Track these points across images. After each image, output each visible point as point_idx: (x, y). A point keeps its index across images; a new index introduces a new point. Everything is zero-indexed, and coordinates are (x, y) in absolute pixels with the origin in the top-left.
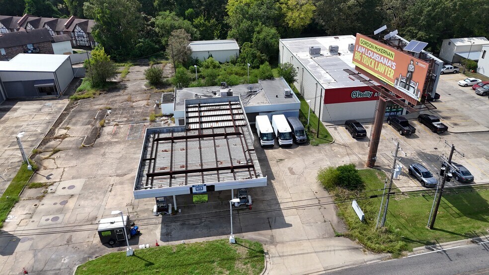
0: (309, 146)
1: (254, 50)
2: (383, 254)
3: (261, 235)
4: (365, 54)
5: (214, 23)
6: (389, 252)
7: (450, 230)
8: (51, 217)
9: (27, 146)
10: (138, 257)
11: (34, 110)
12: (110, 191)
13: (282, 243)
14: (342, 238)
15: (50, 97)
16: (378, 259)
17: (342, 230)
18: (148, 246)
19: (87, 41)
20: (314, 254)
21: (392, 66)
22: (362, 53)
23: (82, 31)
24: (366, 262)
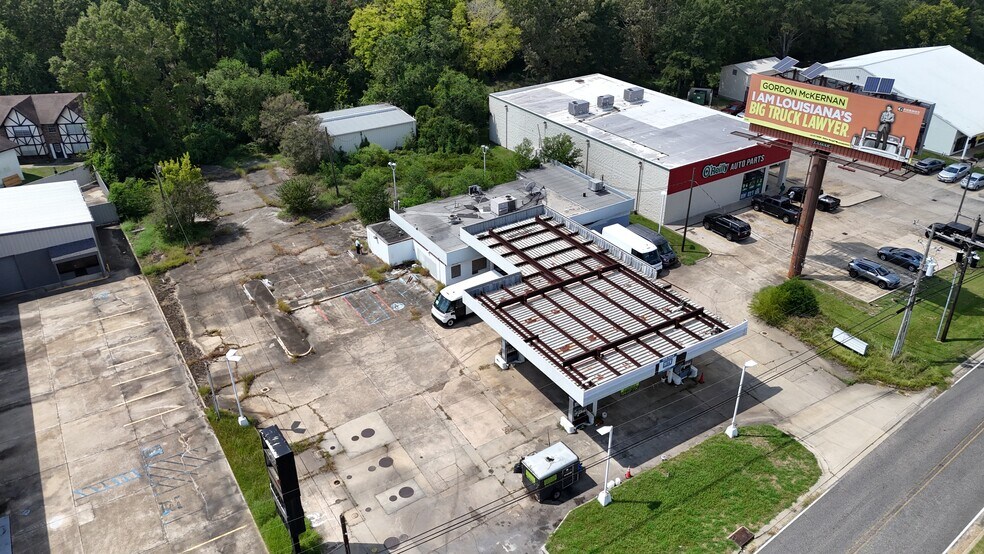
0: (683, 267)
1: (448, 120)
2: (928, 389)
3: (753, 414)
4: (775, 105)
5: (331, 74)
6: (933, 385)
7: (964, 337)
8: (395, 492)
9: (166, 386)
10: (623, 501)
11: (85, 313)
12: (449, 418)
13: (794, 415)
14: (857, 385)
15: (86, 279)
16: (928, 397)
17: (849, 376)
18: (618, 480)
19: (42, 144)
20: (850, 417)
21: (843, 117)
22: (769, 103)
23: (28, 122)
24: (919, 406)
